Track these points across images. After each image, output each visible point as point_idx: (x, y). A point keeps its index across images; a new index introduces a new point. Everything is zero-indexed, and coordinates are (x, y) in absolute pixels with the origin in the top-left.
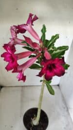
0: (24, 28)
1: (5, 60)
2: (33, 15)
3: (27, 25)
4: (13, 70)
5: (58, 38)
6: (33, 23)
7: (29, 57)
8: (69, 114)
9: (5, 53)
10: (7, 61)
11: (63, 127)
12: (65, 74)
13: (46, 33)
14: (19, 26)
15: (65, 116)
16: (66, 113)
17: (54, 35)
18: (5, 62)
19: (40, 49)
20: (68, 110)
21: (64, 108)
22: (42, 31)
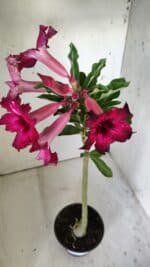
0: (32, 56)
1: (7, 129)
2: (46, 28)
3: (37, 50)
4: (30, 147)
5: (104, 65)
6: (49, 44)
7: (55, 114)
8: (138, 202)
9: (6, 115)
10: (13, 131)
11: (131, 227)
12: (133, 135)
13: (79, 61)
14: (22, 54)
15: (132, 207)
16: (132, 201)
17: (97, 62)
18: (9, 133)
19: (75, 96)
20: (134, 195)
21: (127, 192)
22: (70, 56)
